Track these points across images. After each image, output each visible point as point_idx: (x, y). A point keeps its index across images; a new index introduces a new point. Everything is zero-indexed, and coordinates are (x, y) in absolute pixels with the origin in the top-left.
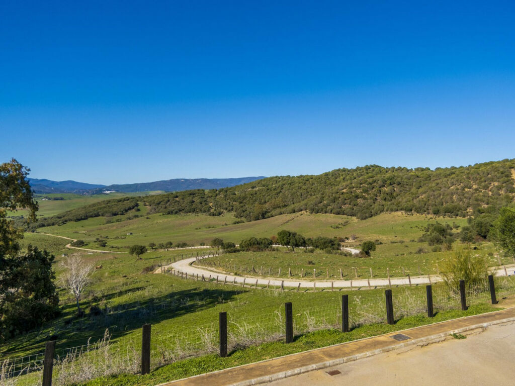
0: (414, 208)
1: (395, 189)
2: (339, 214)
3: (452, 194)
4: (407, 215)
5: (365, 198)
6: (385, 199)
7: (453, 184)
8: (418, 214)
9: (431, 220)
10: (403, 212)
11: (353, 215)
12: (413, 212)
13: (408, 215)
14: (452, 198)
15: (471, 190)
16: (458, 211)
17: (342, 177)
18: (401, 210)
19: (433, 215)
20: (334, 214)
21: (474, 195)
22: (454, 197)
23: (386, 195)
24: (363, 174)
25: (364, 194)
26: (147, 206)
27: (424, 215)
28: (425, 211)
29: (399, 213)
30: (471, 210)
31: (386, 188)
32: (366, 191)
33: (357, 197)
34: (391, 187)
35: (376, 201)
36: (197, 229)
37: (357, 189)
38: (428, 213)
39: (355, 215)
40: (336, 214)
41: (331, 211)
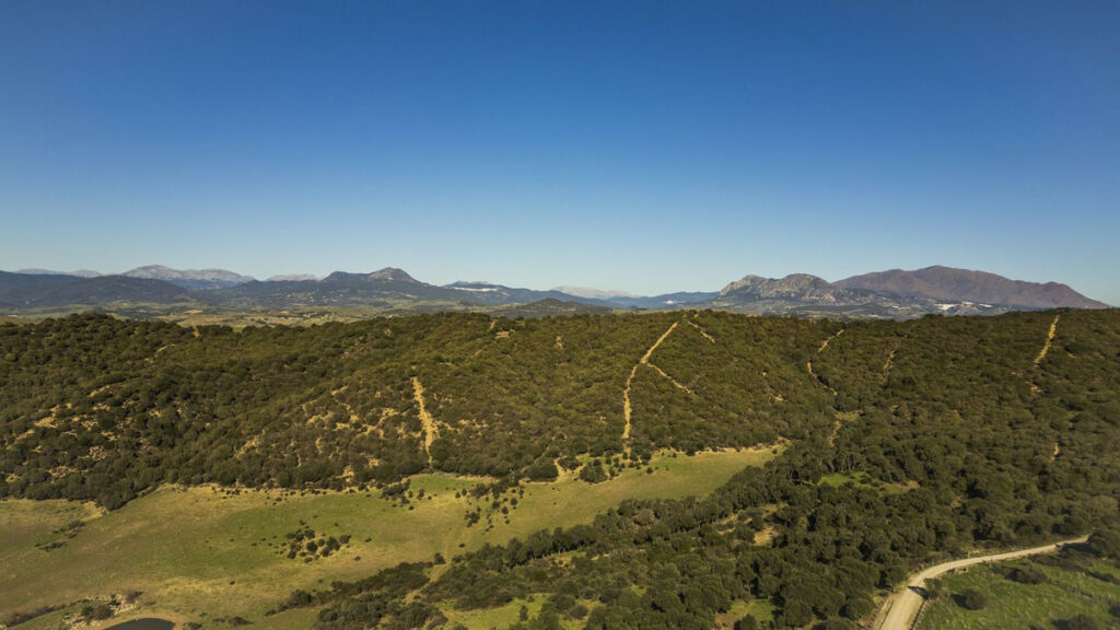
0: (241, 476)
1: (179, 411)
2: (46, 497)
3: (314, 438)
4: (224, 494)
5: (110, 446)
6: (159, 444)
7: (313, 412)
8: (250, 490)
9: (278, 503)
10: (214, 485)
11: (84, 498)
12: (237, 483)
13: (228, 493)
14: (314, 448)
15: (347, 426)
16: (329, 476)
17: (8, 355)
18: (211, 480)
19: (280, 489)
20: (30, 498)
21: (354, 440)
22: (317, 442)
23: (160, 432)
24: (68, 342)
25: (104, 434)
27: (262, 491)
28: (263, 481)
29: (207, 490)
30: (352, 473)
31: (159, 410)
32: (108, 424)
33: (88, 443)
34: (169, 408)
35: (139, 449)
37: (84, 420)
38: (271, 486)
39: (93, 498)
40: (39, 499)
41: (23, 491)
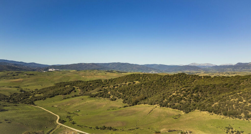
0: (213, 111)
1: (199, 94)
2: (174, 109)
3: (233, 104)
4: (209, 114)
5: (185, 100)
6: (195, 101)
7: (232, 98)
8: (215, 115)
9: (223, 119)
10: (207, 112)
11: (181, 110)
12: (212, 112)
13: (210, 114)
14: (232, 107)
15: (242, 103)
16: (237, 115)
17: (168, 81)
18: (206, 111)
19: (223, 116)
20: (172, 108)
21: (244, 106)
22: (233, 106)
23: (195, 98)
24: (178, 78)
26: (79, 89)
27: (219, 115)
28: (219, 113)
29: (205, 113)
30: (244, 115)
31: (195, 93)
32: (185, 96)
33: (181, 99)
34: (197, 93)
35: (191, 101)
36: (108, 110)
37: (180, 94)
38: (221, 115)
39: (182, 110)
40: (173, 109)
41: (170, 107)
